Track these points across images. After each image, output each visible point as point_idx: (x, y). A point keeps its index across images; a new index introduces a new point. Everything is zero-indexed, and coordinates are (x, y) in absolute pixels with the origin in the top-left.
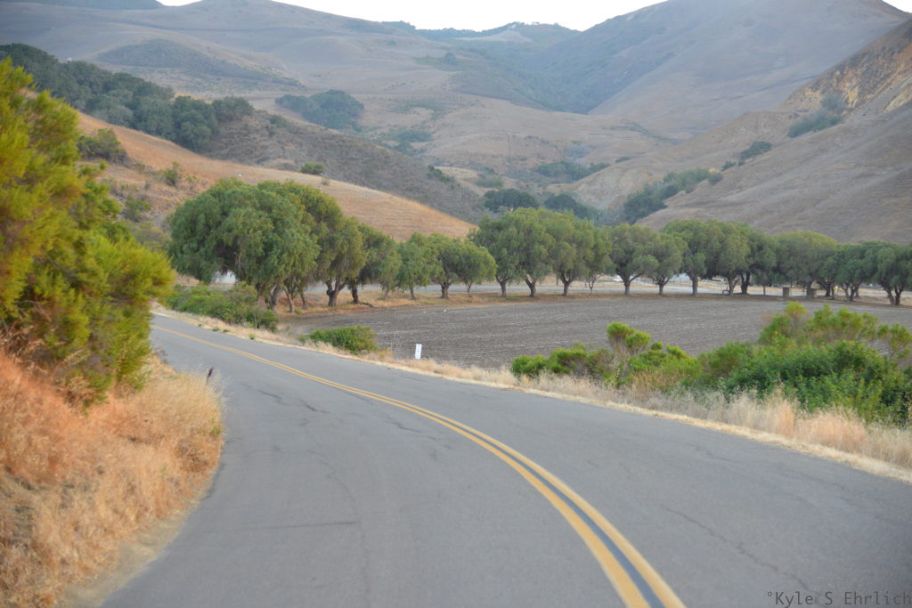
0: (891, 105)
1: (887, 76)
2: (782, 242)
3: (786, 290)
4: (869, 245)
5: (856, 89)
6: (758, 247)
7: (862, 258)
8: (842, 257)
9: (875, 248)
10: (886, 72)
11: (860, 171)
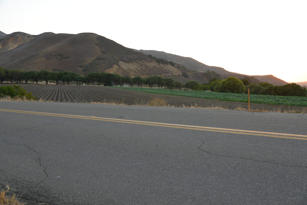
0: (9, 49)
1: (8, 44)
2: (11, 71)
3: (12, 82)
4: (31, 72)
5: (1, 46)
6: (7, 72)
7: (30, 74)
8: (26, 74)
9: (34, 72)
10: (7, 43)
11: (11, 60)
